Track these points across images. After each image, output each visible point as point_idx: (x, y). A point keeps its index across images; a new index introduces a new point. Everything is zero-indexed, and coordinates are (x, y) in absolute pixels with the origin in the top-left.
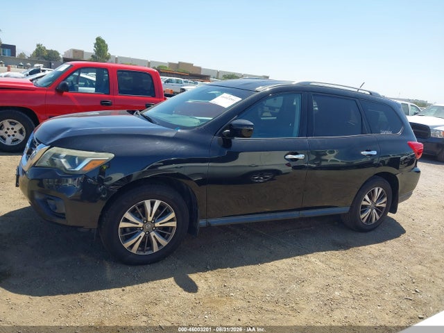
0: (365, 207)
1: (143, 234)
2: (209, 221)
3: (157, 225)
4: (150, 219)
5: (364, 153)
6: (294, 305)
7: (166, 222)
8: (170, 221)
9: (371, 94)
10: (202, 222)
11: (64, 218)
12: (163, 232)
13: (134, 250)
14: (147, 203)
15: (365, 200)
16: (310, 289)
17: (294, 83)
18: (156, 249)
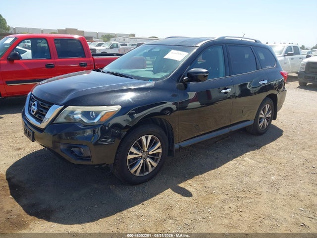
0: (261, 118)
1: (142, 161)
2: (180, 144)
3: (150, 153)
4: (146, 149)
5: (261, 82)
6: (254, 191)
7: (155, 150)
8: (157, 149)
9: (256, 41)
10: (176, 146)
11: (90, 160)
12: (154, 157)
13: (138, 174)
14: (144, 138)
15: (261, 114)
16: (256, 179)
17: (216, 39)
18: (151, 169)
